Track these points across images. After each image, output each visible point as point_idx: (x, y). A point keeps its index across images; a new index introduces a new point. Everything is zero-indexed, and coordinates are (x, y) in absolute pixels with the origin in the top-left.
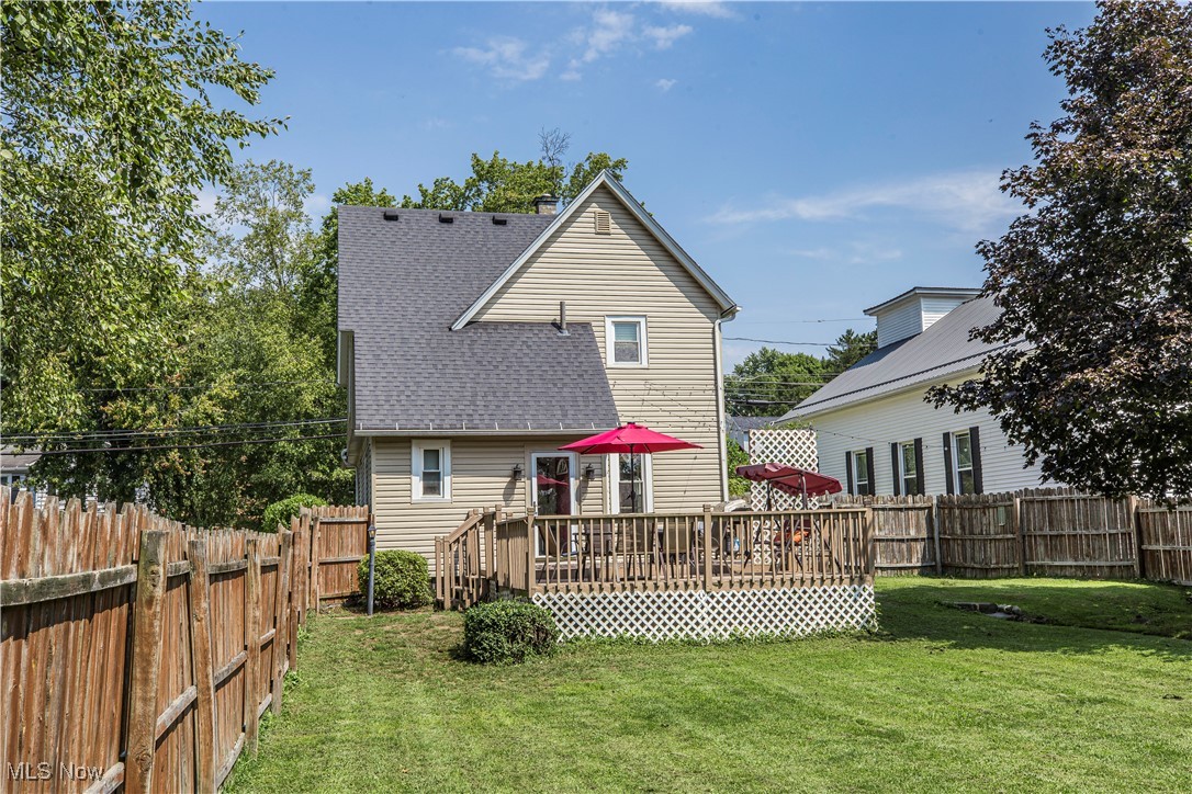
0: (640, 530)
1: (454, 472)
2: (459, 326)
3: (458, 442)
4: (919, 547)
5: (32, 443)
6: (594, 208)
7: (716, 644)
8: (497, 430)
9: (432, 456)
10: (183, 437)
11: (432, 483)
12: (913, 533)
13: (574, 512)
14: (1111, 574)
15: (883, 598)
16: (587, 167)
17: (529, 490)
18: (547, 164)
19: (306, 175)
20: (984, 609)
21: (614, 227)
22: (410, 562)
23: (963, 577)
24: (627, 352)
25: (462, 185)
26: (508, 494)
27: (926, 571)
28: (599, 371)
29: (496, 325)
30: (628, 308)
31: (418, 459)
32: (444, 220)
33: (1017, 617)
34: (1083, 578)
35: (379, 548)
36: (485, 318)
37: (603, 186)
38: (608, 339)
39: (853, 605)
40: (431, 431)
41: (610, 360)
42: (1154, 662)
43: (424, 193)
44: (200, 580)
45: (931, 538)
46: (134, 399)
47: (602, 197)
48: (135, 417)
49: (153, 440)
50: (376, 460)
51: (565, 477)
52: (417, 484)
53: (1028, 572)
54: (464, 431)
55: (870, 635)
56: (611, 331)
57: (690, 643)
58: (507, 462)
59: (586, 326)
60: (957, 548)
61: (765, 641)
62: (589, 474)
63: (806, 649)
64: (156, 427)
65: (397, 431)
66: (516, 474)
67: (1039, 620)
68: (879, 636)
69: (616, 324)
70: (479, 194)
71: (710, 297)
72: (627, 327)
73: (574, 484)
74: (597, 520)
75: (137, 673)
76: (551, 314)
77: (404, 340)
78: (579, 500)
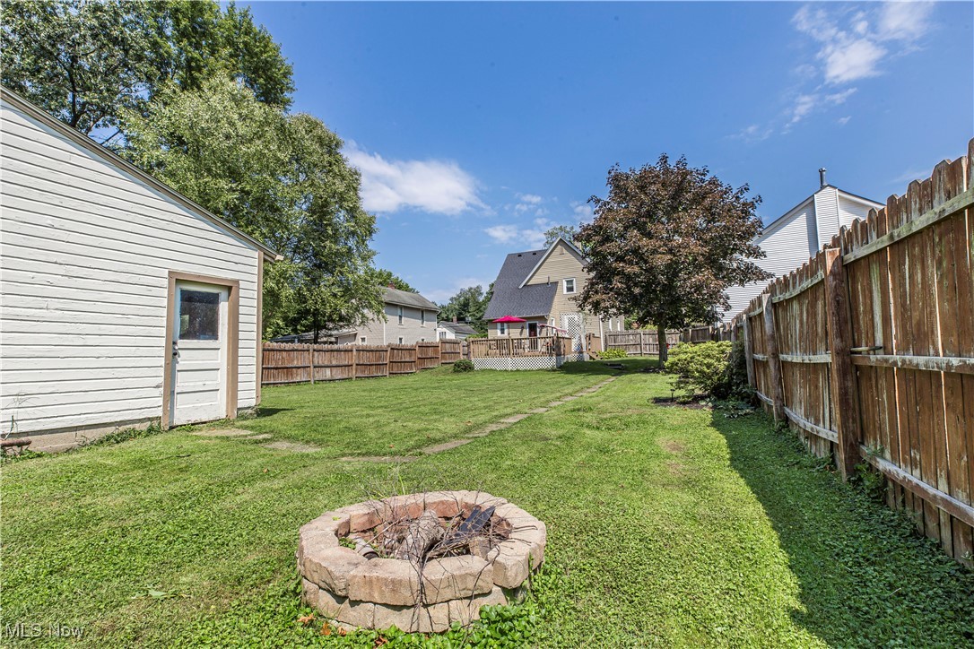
1: (508, 328)
2: (520, 287)
6: (559, 247)
8: (518, 318)
9: (502, 326)
11: (502, 330)
13: (538, 336)
17: (526, 332)
21: (565, 251)
24: (570, 289)
26: (521, 333)
28: (552, 297)
29: (529, 286)
30: (569, 276)
31: (499, 325)
37: (561, 240)
39: (549, 362)
41: (565, 292)
50: (489, 325)
51: (536, 328)
52: (499, 330)
56: (565, 284)
57: (506, 371)
59: (557, 283)
66: (523, 328)
69: (567, 281)
72: (570, 282)
73: (538, 330)
76: (546, 280)
77: (505, 293)
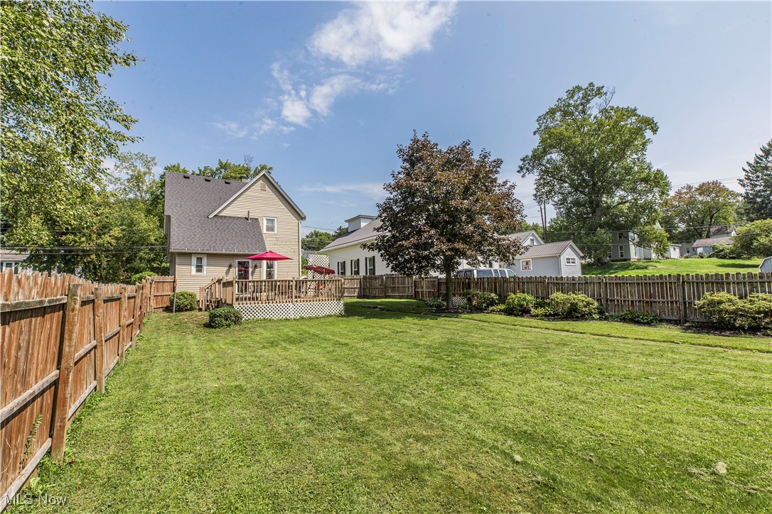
0: (272, 285)
1: (208, 265)
2: (211, 216)
3: (209, 255)
4: (357, 290)
5: (25, 250)
6: (261, 181)
7: (294, 319)
8: (224, 252)
9: (200, 260)
10: (97, 250)
11: (199, 268)
12: (355, 286)
13: (250, 279)
14: (407, 297)
15: (346, 305)
16: (259, 168)
17: (234, 272)
18: (246, 166)
19: (154, 159)
20: (374, 308)
21: (267, 188)
22: (190, 295)
23: (369, 298)
24: (270, 229)
25: (215, 169)
26: (227, 272)
27: (358, 297)
28: (260, 234)
29: (225, 217)
30: (271, 215)
31: (194, 260)
32: (206, 180)
33: (382, 309)
34: (400, 299)
35: (177, 291)
36: (221, 214)
37: (264, 175)
38: (264, 224)
39: (336, 307)
40: (199, 251)
41: (264, 230)
42: (416, 321)
43: (200, 171)
44: (100, 302)
45: (360, 287)
46: (75, 235)
47: (263, 178)
48: (76, 242)
49: (83, 251)
50: (177, 260)
51: (248, 268)
52: (194, 269)
53: (386, 298)
54: (212, 252)
55: (341, 316)
56: (265, 221)
57: (287, 320)
58: (228, 262)
59: (257, 219)
60: (368, 290)
61: (310, 318)
62: (256, 267)
63: (323, 320)
64: (85, 246)
65: (186, 251)
66: (230, 266)
67: (388, 310)
68: (344, 316)
69: (267, 220)
70: (221, 173)
71: (298, 213)
72: (271, 221)
73: (250, 270)
74: (258, 282)
75: (66, 336)
76: (244, 215)
77: (190, 220)
78: (252, 275)
